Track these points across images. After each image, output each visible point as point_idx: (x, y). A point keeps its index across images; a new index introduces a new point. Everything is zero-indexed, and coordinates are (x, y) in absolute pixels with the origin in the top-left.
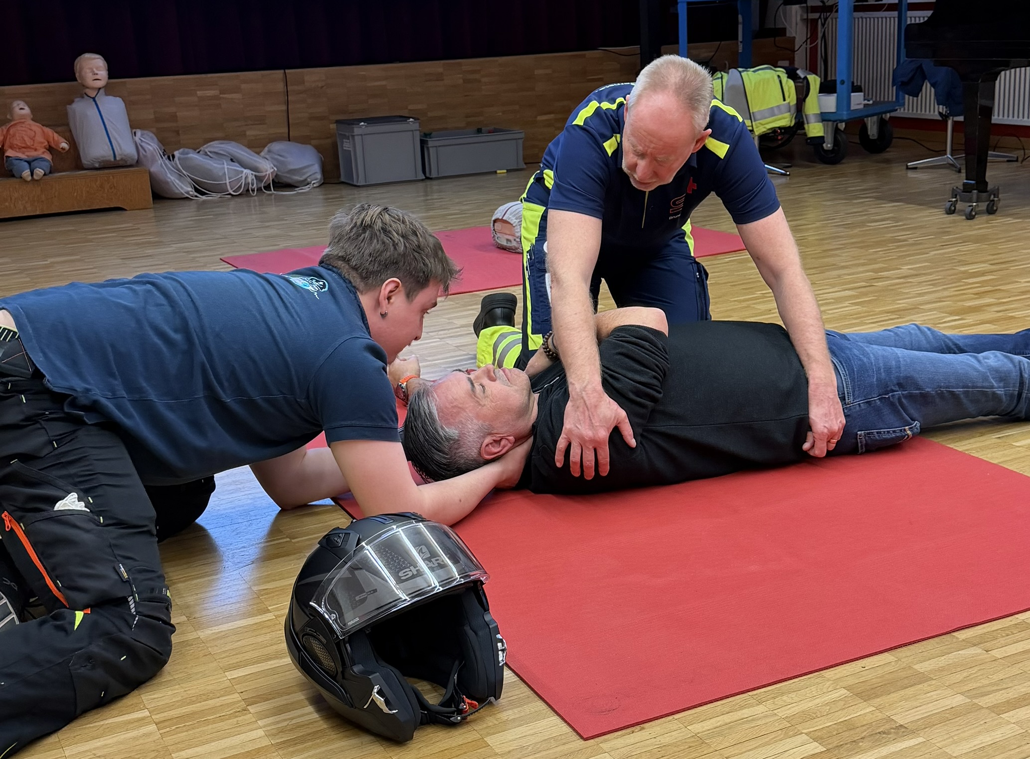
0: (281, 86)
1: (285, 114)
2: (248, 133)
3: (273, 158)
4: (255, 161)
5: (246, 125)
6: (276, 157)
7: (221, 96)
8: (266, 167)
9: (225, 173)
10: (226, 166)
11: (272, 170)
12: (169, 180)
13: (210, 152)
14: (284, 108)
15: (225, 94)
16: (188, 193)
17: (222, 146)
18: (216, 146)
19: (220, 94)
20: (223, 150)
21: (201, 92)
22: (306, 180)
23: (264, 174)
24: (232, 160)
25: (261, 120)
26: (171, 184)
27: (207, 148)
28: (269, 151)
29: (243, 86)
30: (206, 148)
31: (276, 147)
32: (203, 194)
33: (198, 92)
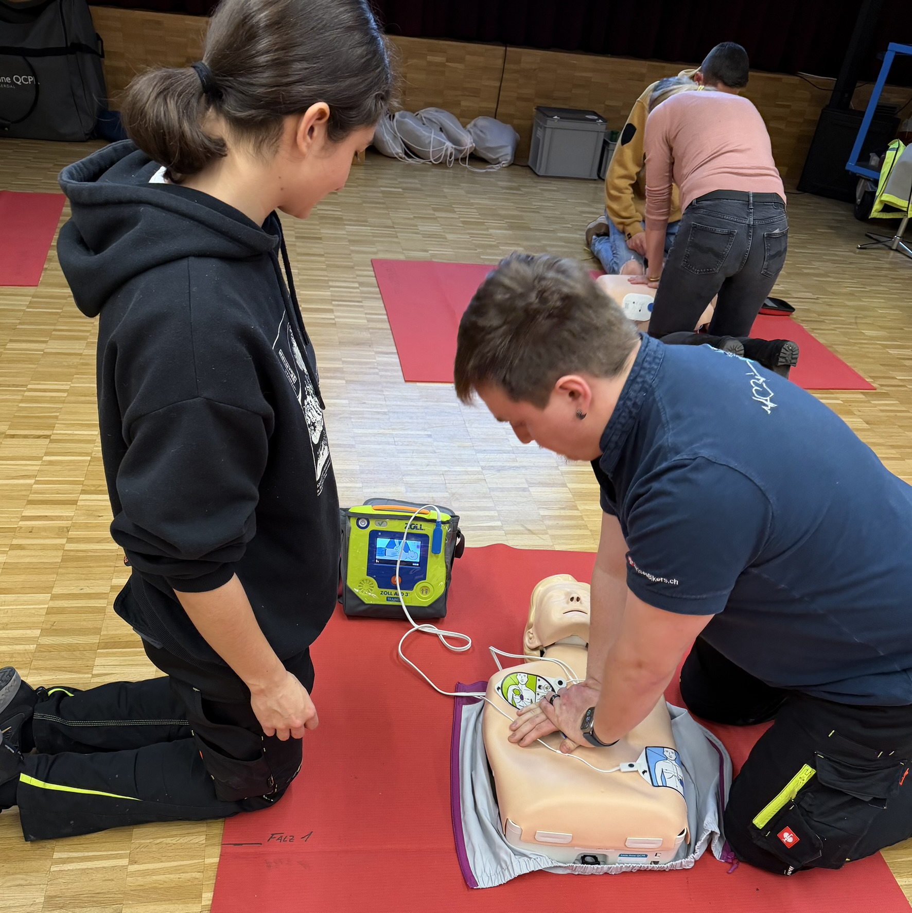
0: (500, 62)
1: (497, 91)
2: (463, 103)
3: (475, 133)
4: (459, 133)
5: (462, 95)
6: (479, 132)
7: (447, 63)
8: (466, 141)
9: (430, 142)
10: (433, 136)
11: (471, 145)
12: (385, 140)
13: (425, 117)
14: (498, 84)
15: (450, 62)
16: (397, 154)
17: (436, 114)
18: (430, 113)
19: (447, 61)
20: (435, 119)
21: (431, 57)
22: (498, 159)
23: (463, 148)
24: (441, 130)
25: (475, 93)
26: (386, 143)
27: (425, 113)
28: (475, 125)
29: (468, 57)
30: (423, 113)
31: (481, 122)
32: (410, 157)
33: (428, 57)
